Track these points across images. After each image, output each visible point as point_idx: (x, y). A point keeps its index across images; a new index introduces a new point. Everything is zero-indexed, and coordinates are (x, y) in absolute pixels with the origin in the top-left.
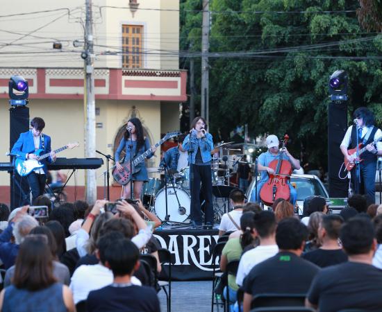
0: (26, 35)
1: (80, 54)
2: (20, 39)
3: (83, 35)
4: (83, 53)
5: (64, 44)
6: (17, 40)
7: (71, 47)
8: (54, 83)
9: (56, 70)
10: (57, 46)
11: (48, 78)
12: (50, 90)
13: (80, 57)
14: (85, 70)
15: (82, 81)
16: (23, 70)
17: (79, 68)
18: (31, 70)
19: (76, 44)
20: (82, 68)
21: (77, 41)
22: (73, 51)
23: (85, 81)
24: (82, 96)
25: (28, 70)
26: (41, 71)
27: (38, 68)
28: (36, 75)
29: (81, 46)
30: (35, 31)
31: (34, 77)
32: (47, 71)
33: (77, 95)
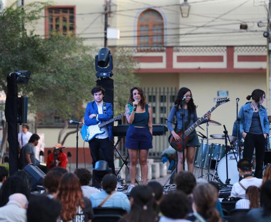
0: (217, 18)
1: (262, 33)
2: (212, 21)
3: (266, 16)
4: (265, 32)
5: (249, 25)
6: (209, 22)
7: (256, 27)
8: (242, 59)
9: (243, 48)
10: (244, 27)
11: (236, 55)
12: (238, 65)
13: (263, 36)
14: (268, 47)
15: (265, 57)
16: (215, 48)
17: (263, 46)
18: (222, 48)
19: (260, 24)
20: (265, 46)
21: (261, 22)
22: (256, 31)
23: (268, 58)
24: (265, 70)
25: (219, 48)
26: (230, 49)
27: (228, 47)
28: (226, 52)
29: (264, 26)
30: (225, 14)
31: (224, 54)
32: (236, 48)
33: (261, 69)
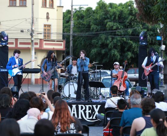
0: (12, 27)
2: (10, 28)
3: (31, 27)
4: (31, 33)
5: (24, 30)
7: (27, 32)
8: (21, 43)
10: (22, 31)
11: (19, 42)
12: (19, 46)
13: (30, 35)
15: (30, 43)
18: (13, 39)
20: (30, 39)
21: (29, 30)
24: (30, 48)
26: (16, 40)
27: (15, 39)
30: (16, 25)
31: (14, 42)
32: (19, 39)
33: (28, 48)
